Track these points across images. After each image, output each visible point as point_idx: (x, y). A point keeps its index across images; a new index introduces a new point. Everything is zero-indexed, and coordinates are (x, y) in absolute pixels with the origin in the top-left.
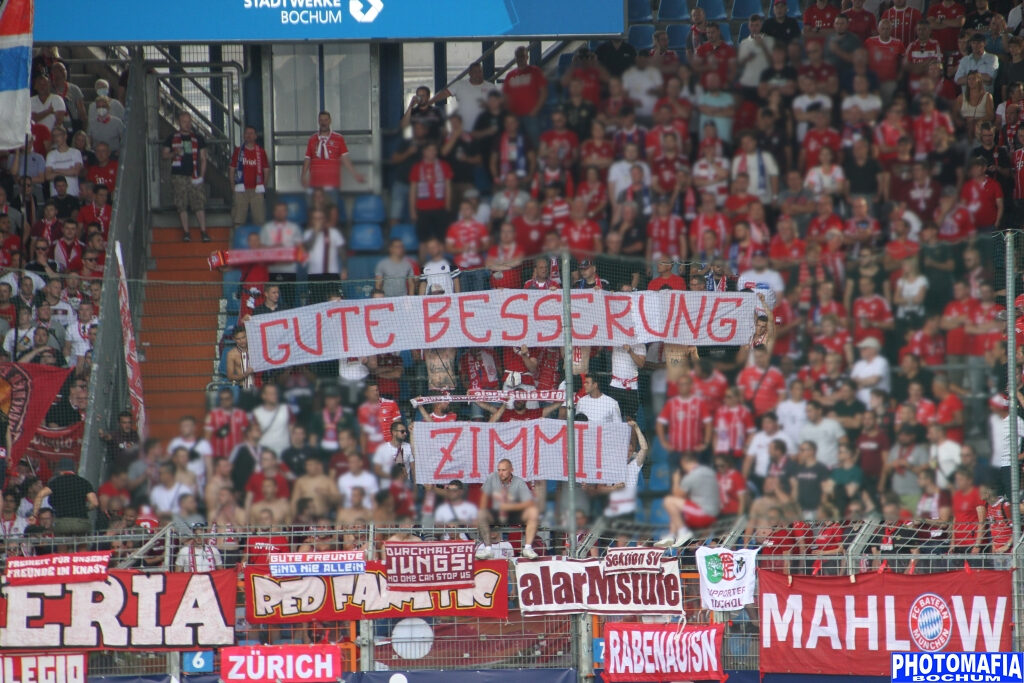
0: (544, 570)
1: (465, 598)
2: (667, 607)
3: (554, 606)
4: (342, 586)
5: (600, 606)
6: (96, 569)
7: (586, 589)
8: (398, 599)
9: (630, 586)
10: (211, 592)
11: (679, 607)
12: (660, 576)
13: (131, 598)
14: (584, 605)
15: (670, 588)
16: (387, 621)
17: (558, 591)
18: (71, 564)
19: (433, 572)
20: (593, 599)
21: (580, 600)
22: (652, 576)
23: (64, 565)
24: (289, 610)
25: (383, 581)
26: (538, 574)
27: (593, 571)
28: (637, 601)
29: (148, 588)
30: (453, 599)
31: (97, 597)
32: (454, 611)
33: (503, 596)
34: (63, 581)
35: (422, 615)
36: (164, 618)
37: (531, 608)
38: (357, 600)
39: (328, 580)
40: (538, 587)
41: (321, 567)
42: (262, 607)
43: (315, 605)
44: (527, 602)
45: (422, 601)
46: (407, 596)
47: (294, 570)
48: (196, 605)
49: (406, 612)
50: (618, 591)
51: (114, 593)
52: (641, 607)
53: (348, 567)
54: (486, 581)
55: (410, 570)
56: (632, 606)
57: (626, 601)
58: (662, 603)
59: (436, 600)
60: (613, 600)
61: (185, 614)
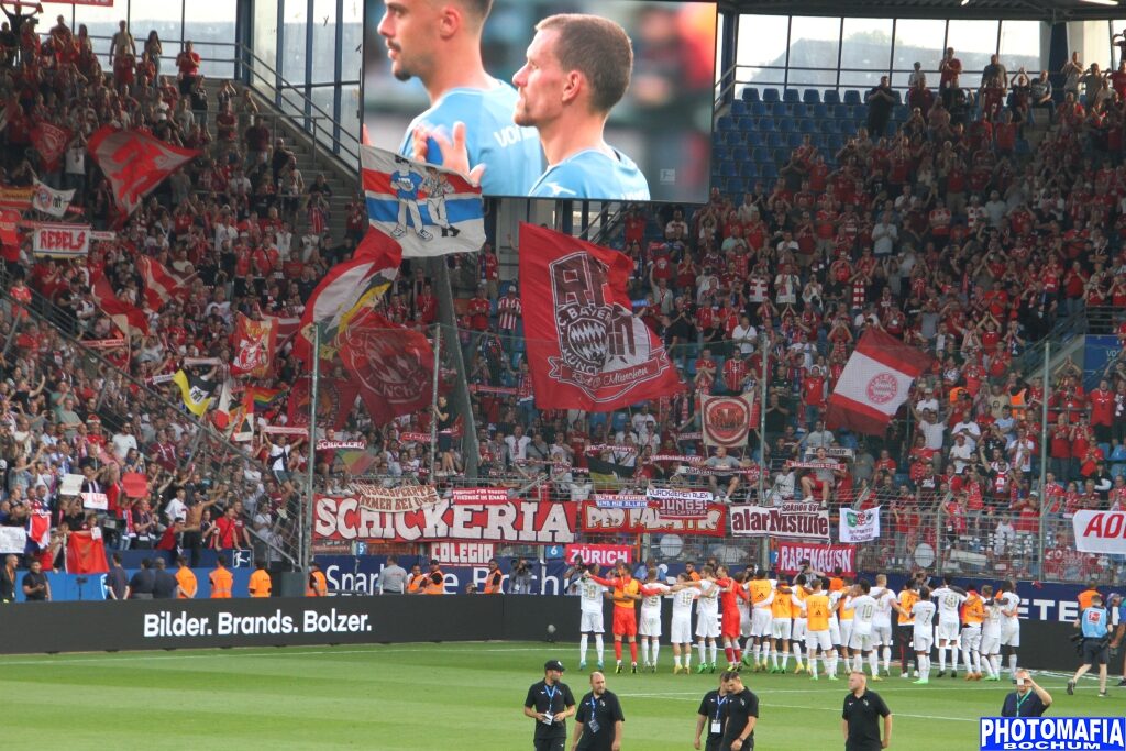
0: (747, 511)
1: (701, 525)
2: (819, 535)
3: (751, 531)
4: (634, 514)
5: (777, 533)
6: (502, 498)
7: (769, 522)
8: (665, 523)
9: (796, 522)
10: (563, 514)
11: (828, 536)
12: (816, 518)
13: (520, 515)
14: (768, 531)
15: (821, 526)
16: (657, 535)
17: (753, 523)
18: (487, 494)
19: (685, 509)
20: (772, 528)
21: (765, 529)
22: (811, 519)
23: (484, 494)
24: (605, 525)
25: (657, 512)
26: (743, 513)
27: (774, 514)
28: (800, 531)
29: (529, 509)
30: (695, 525)
31: (502, 513)
32: (696, 532)
33: (722, 523)
34: (484, 503)
35: (679, 533)
36: (537, 526)
37: (738, 532)
38: (642, 522)
39: (627, 511)
40: (743, 521)
41: (624, 504)
42: (591, 523)
43: (619, 524)
44: (736, 528)
45: (678, 525)
46: (670, 522)
47: (608, 504)
48: (555, 520)
49: (669, 531)
50: (788, 525)
51: (511, 511)
52: (803, 534)
53: (638, 504)
54: (714, 516)
55: (673, 508)
56: (797, 534)
57: (793, 531)
58: (816, 533)
59: (686, 524)
60: (785, 529)
61: (548, 525)
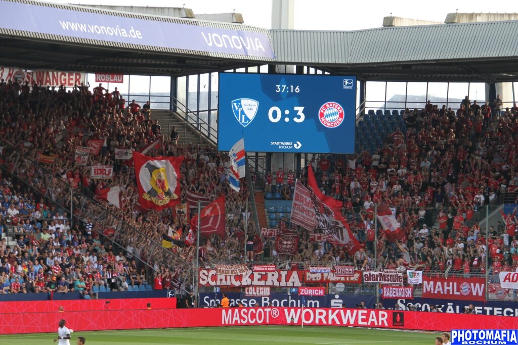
0: (370, 274)
1: (352, 279)
2: (399, 283)
3: (372, 281)
4: (325, 275)
5: (382, 282)
6: (273, 269)
7: (379, 278)
8: (337, 278)
9: (389, 278)
10: (297, 275)
11: (402, 283)
12: (397, 276)
13: (280, 276)
14: (378, 281)
15: (400, 279)
16: (335, 283)
17: (372, 278)
18: (267, 268)
19: (345, 273)
20: (380, 280)
21: (377, 280)
22: (395, 276)
24: (314, 280)
25: (334, 274)
26: (368, 274)
27: (381, 274)
28: (391, 281)
29: (284, 274)
30: (350, 279)
31: (273, 275)
32: (349, 282)
33: (361, 278)
34: (266, 271)
35: (342, 282)
36: (287, 280)
37: (367, 282)
38: (328, 278)
39: (322, 274)
40: (368, 277)
41: (321, 271)
42: (308, 279)
43: (319, 279)
44: (366, 280)
45: (343, 279)
46: (339, 278)
47: (315, 271)
48: (294, 278)
49: (339, 281)
50: (386, 279)
51: (276, 274)
52: (392, 282)
53: (327, 271)
54: (357, 275)
55: (340, 272)
56: (390, 282)
57: (388, 281)
58: (397, 282)
59: (346, 279)
60: (385, 281)
61: (291, 280)
